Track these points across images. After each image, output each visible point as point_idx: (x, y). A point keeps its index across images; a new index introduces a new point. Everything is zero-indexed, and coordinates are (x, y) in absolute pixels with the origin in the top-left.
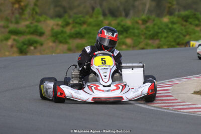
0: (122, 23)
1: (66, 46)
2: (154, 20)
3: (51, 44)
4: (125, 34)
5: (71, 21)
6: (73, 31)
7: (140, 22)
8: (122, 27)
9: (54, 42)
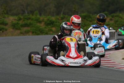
0: (50, 19)
1: (19, 31)
2: (67, 18)
3: (11, 30)
4: (52, 25)
5: (22, 17)
6: (23, 23)
7: (60, 19)
8: (50, 21)
9: (13, 29)
